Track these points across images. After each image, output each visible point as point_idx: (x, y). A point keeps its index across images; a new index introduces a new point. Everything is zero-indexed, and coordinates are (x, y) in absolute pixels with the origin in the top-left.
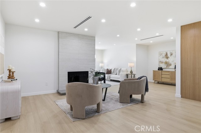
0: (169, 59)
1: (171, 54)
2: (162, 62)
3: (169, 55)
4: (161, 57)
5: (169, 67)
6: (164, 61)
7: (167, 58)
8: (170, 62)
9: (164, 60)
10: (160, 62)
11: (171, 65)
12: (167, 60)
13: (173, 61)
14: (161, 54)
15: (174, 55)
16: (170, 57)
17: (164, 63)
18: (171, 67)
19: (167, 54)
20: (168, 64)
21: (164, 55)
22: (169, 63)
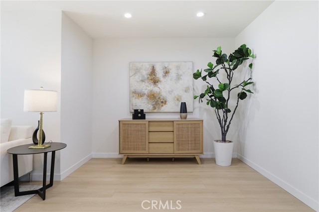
0: (159, 85)
1: (167, 73)
2: (140, 95)
3: (160, 74)
4: (138, 77)
5: (159, 108)
6: (146, 92)
7: (155, 82)
8: (164, 94)
9: (147, 88)
10: (135, 92)
11: (164, 102)
12: (156, 89)
13: (170, 92)
14: (137, 71)
15: (173, 74)
16: (162, 79)
17: (145, 97)
18: (165, 108)
19: (153, 72)
20: (158, 101)
21: (145, 73)
22: (162, 97)
